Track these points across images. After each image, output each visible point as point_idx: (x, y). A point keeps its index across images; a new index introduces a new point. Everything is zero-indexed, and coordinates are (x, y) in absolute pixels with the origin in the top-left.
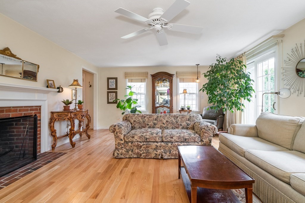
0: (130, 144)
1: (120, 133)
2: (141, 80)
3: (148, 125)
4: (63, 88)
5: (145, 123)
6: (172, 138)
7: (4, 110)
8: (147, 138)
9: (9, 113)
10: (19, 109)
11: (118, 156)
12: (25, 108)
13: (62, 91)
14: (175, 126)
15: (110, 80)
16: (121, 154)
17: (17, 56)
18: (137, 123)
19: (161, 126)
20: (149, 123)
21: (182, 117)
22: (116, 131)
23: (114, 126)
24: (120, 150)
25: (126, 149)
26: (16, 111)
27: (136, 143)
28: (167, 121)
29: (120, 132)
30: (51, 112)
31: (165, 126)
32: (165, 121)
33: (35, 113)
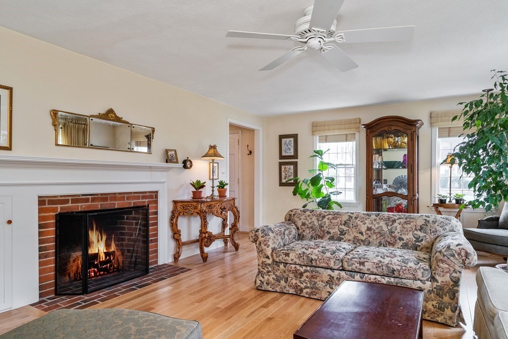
0: (282, 266)
1: (265, 245)
2: (347, 136)
3: (329, 233)
4: (192, 161)
5: (323, 229)
6: (362, 264)
7: (107, 198)
8: (312, 260)
9: (115, 202)
10: (127, 195)
11: (261, 287)
12: (135, 195)
13: (191, 166)
14: (387, 241)
15: (284, 140)
16: (268, 284)
17: (123, 119)
18: (308, 228)
19: (355, 237)
20: (330, 230)
21: (405, 220)
22: (259, 239)
23: (256, 232)
24: (265, 276)
25: (276, 275)
26: (123, 199)
27: (293, 266)
28: (369, 229)
29: (265, 243)
30: (173, 201)
31: (363, 238)
32: (363, 229)
33: (150, 202)
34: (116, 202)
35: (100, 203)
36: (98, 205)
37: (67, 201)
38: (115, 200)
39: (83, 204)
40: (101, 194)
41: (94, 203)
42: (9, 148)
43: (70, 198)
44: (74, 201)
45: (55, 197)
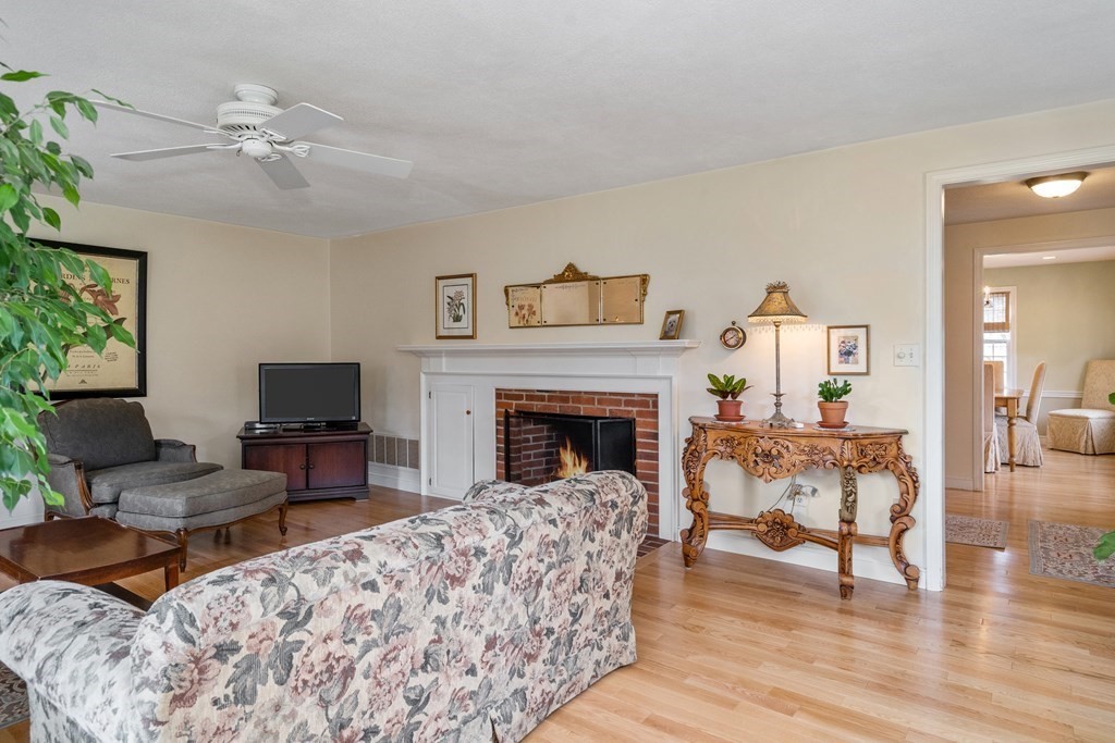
33: (640, 414)
34: (582, 406)
35: (558, 405)
36: (556, 406)
37: (519, 397)
38: (580, 403)
39: (538, 403)
40: (561, 392)
41: (554, 404)
42: (471, 337)
43: (524, 394)
44: (528, 398)
45: (510, 390)
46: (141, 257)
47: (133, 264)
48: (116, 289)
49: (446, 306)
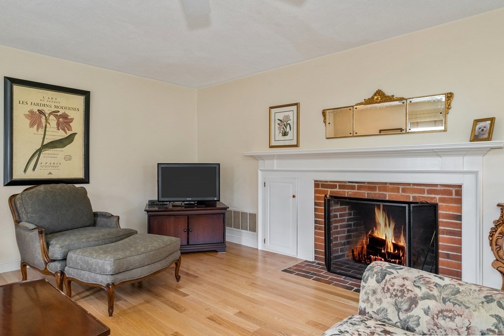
7: (375, 187)
9: (385, 193)
10: (403, 187)
12: (416, 187)
26: (396, 190)
33: (442, 200)
34: (387, 194)
35: (366, 192)
36: (365, 193)
37: (334, 187)
38: (386, 191)
39: (349, 191)
40: (368, 183)
41: (361, 191)
42: (296, 146)
43: (338, 184)
44: (341, 187)
45: (326, 182)
46: (86, 94)
47: (81, 99)
48: (71, 114)
49: (277, 126)
